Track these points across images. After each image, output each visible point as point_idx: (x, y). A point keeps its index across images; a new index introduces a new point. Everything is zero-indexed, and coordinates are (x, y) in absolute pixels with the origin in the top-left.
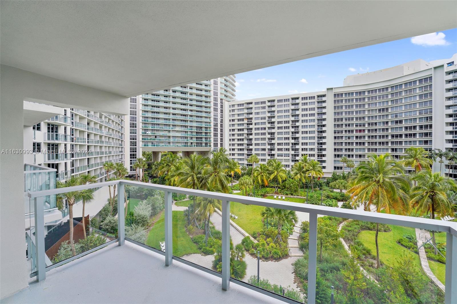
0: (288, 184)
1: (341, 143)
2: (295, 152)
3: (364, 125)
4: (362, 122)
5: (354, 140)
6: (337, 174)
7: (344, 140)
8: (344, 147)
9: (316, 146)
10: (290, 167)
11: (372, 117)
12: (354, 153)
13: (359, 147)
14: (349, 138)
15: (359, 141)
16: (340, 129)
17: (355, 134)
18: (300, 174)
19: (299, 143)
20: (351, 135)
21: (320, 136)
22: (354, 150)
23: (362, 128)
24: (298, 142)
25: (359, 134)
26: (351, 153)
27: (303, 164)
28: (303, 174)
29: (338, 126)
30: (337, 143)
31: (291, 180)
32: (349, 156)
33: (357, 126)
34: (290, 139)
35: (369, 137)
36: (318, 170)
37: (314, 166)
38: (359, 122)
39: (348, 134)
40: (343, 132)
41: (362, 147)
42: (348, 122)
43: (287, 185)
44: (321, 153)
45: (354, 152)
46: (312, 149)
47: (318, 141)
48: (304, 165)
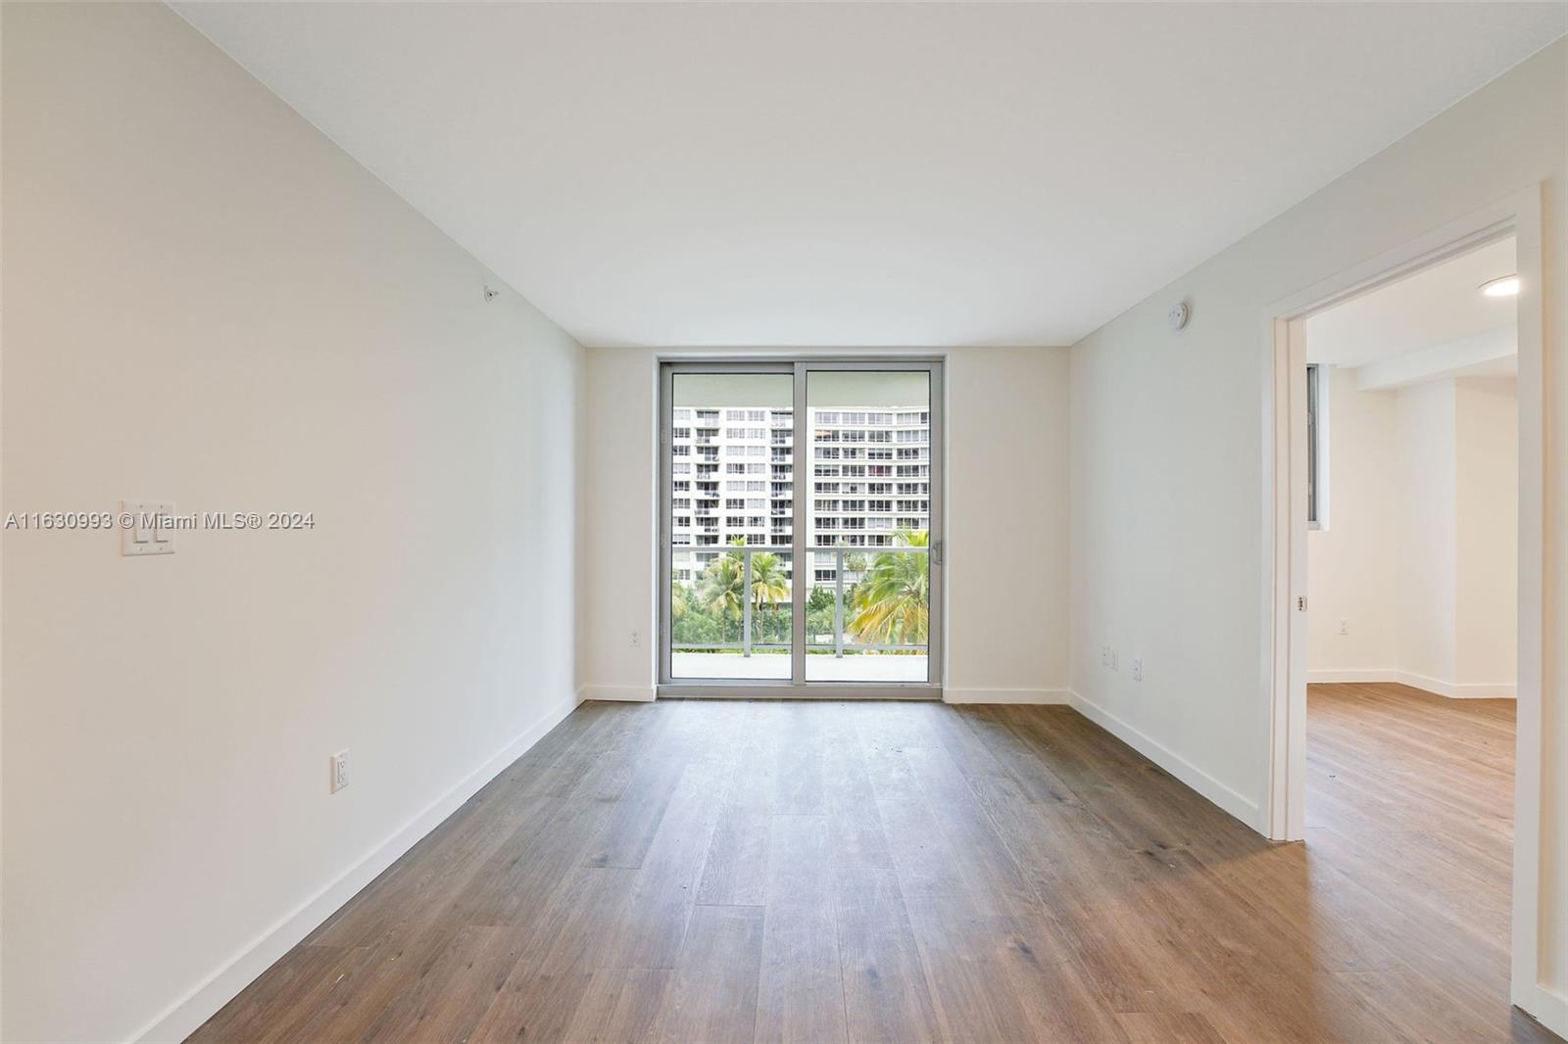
0: (689, 630)
1: (835, 502)
2: (706, 530)
3: (889, 455)
4: (883, 445)
5: (864, 495)
6: (825, 591)
7: (840, 495)
8: (840, 513)
9: (766, 512)
10: (693, 577)
11: (908, 432)
12: (867, 531)
13: (876, 514)
14: (854, 489)
15: (876, 497)
16: (831, 462)
17: (868, 479)
18: (728, 595)
19: (717, 501)
20: (857, 480)
21: (778, 480)
22: (866, 521)
23: (883, 462)
24: (715, 498)
25: (877, 480)
26: (857, 532)
27: (734, 563)
28: (734, 596)
29: (827, 453)
30: (825, 501)
31: (697, 615)
32: (854, 540)
33: (871, 455)
34: (693, 486)
35: (900, 487)
36: (776, 581)
37: (764, 571)
38: (877, 445)
39: (850, 479)
40: (837, 471)
41: (884, 514)
42: (850, 445)
43: (686, 631)
44: (781, 531)
45: (866, 528)
46: (755, 520)
47: (773, 496)
48: (736, 566)
